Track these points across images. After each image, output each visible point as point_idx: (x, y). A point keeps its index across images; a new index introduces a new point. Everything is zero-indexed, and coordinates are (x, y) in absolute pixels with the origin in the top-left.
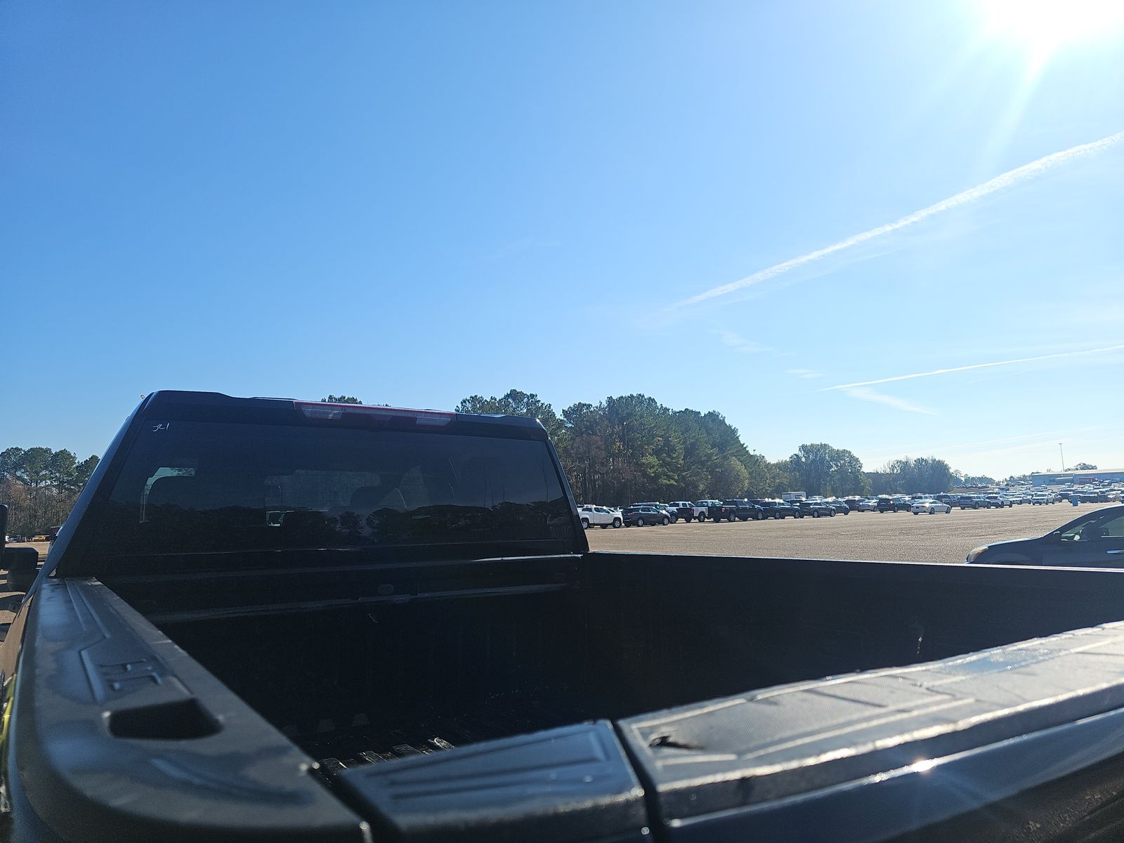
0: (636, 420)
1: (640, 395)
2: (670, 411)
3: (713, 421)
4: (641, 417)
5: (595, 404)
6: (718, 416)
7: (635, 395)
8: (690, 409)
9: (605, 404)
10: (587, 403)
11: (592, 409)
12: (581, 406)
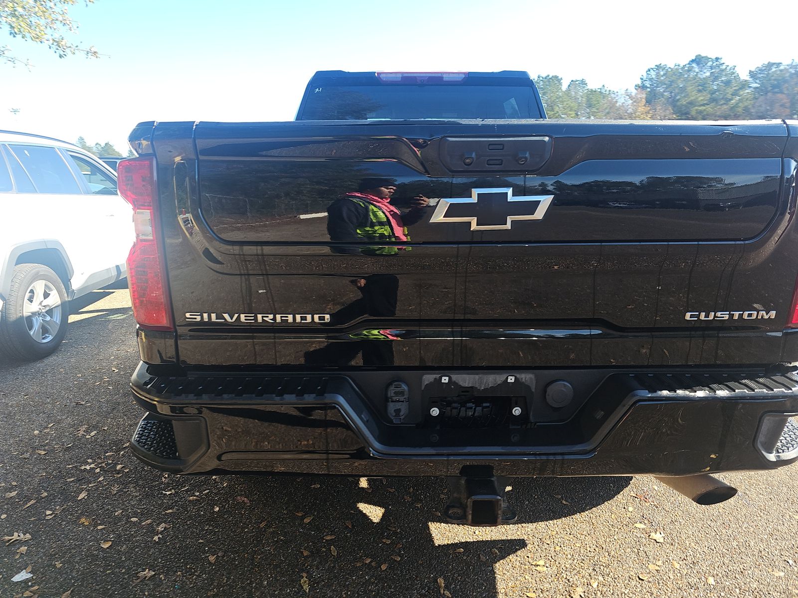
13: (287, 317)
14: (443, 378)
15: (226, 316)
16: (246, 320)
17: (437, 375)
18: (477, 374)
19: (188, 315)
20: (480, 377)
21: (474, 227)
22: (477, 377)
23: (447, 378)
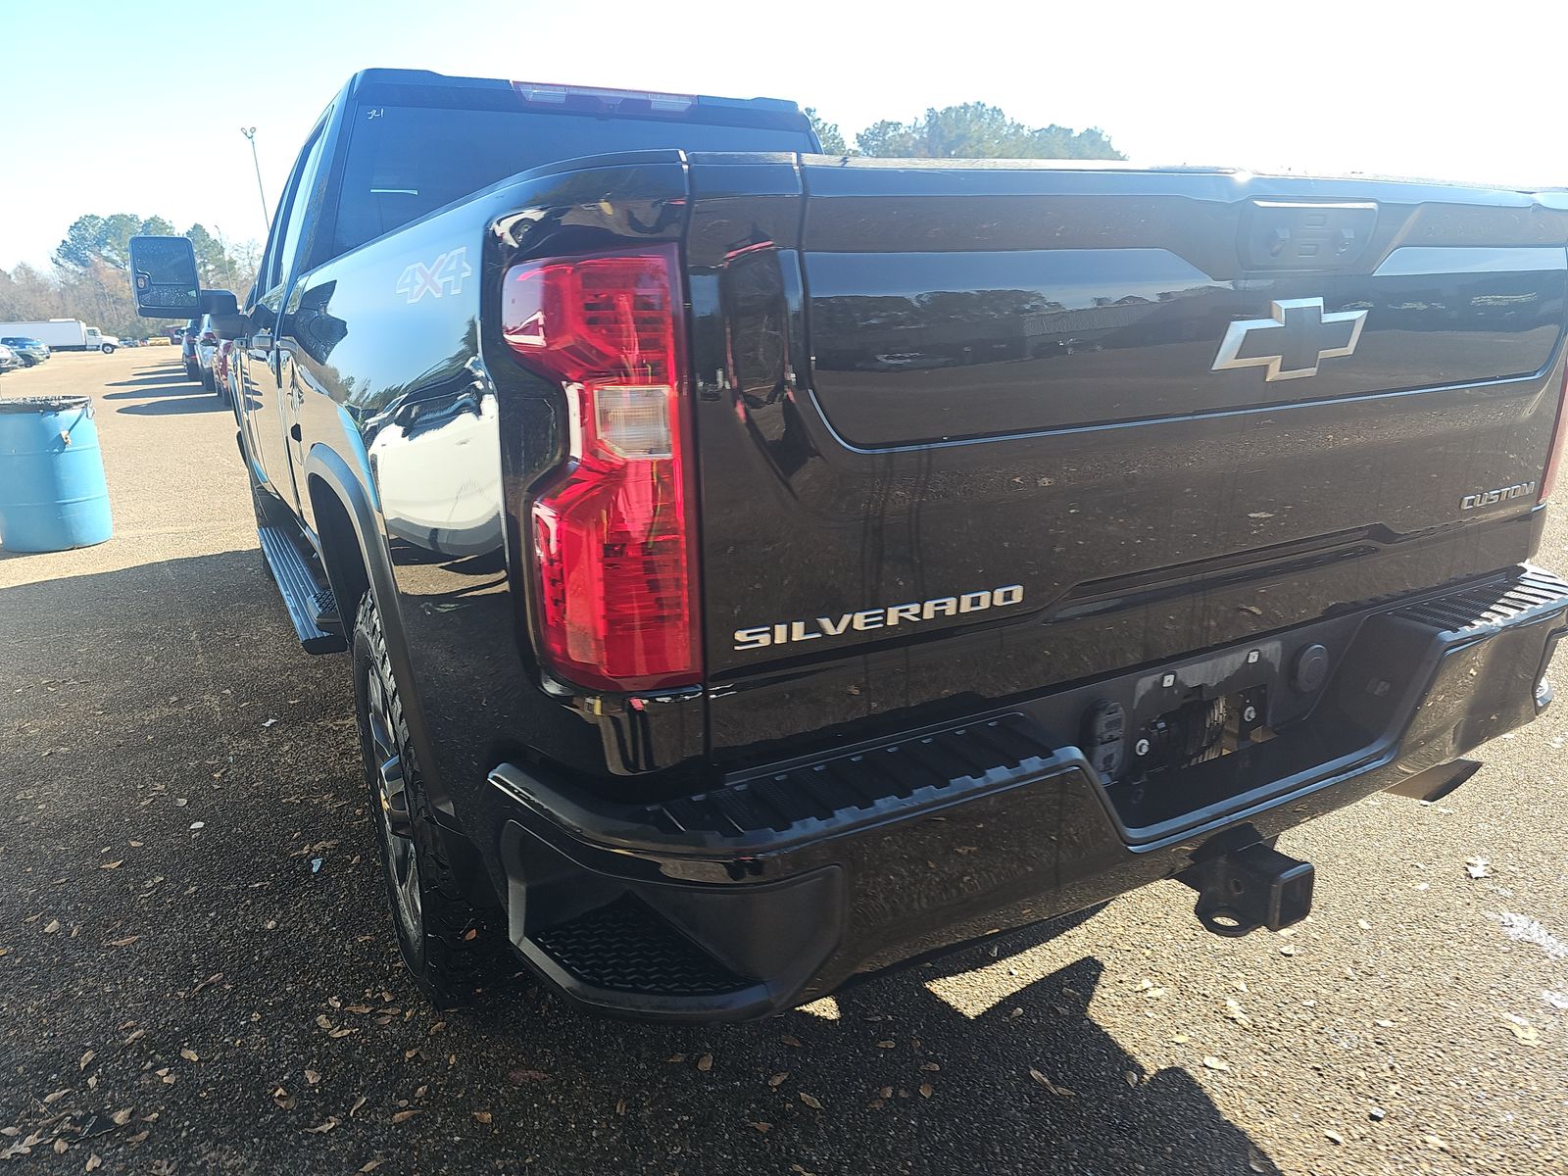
0: (971, 147)
1: (979, 103)
2: (1025, 129)
3: (1093, 143)
4: (980, 141)
5: (907, 122)
6: (1101, 134)
7: (971, 104)
8: (1058, 125)
9: (922, 122)
10: (895, 121)
11: (902, 131)
12: (885, 125)
13: (944, 604)
14: (1167, 678)
15: (826, 623)
16: (866, 624)
17: (1156, 676)
18: (1210, 659)
19: (740, 636)
20: (1214, 664)
21: (1274, 373)
22: (1210, 663)
23: (1172, 677)
